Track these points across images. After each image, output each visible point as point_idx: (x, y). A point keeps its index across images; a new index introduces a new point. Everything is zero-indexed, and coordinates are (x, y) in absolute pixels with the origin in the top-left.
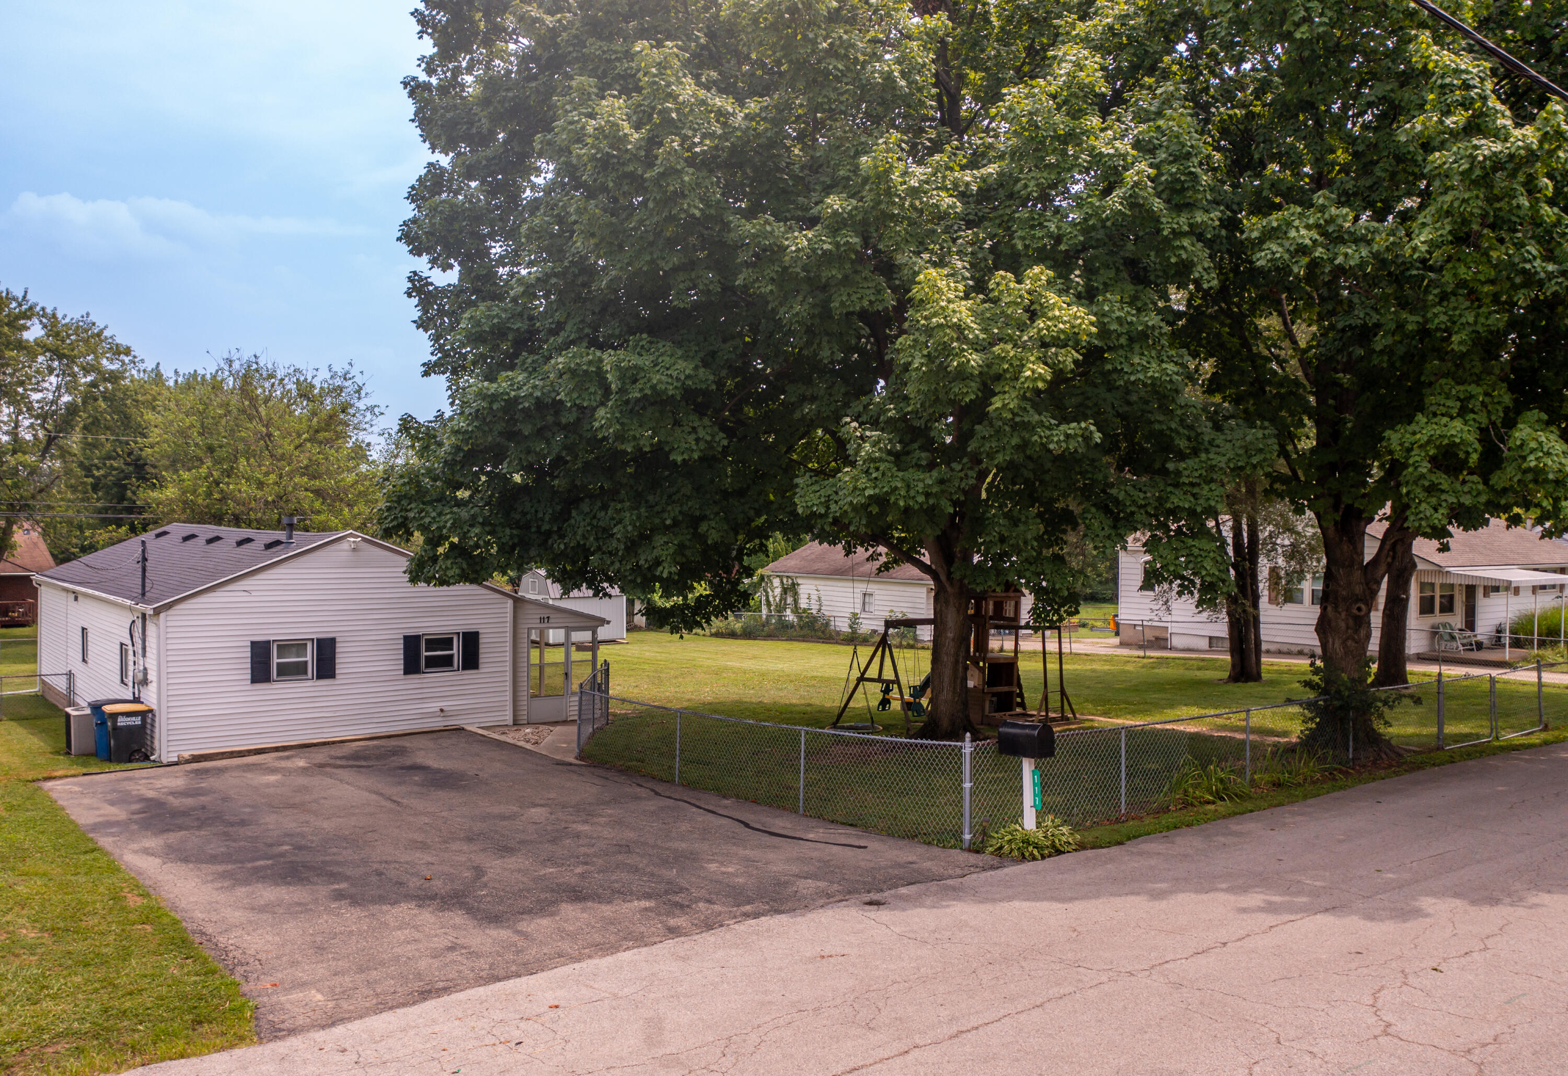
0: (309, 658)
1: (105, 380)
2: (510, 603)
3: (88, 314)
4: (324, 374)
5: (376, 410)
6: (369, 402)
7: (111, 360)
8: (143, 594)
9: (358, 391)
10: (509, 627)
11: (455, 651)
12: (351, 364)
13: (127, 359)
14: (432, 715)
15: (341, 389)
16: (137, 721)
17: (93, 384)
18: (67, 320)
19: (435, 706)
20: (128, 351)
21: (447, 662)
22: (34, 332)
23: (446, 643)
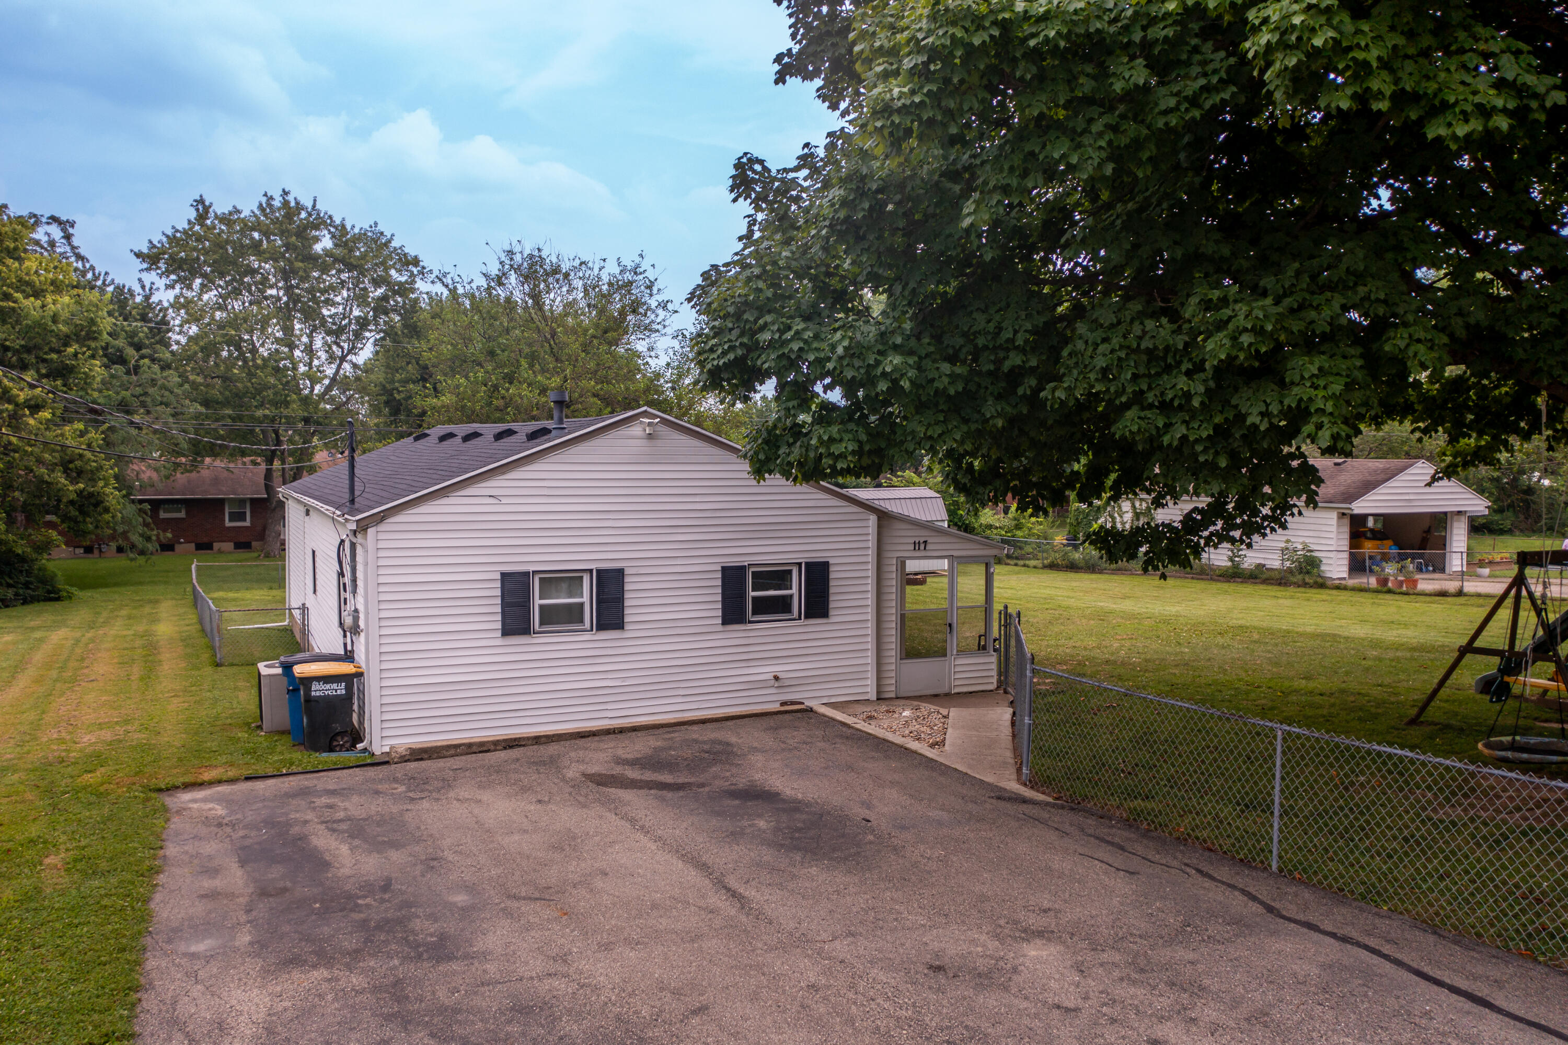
0: (585, 599)
1: (395, 293)
2: (873, 518)
3: (376, 224)
4: (612, 268)
5: (670, 306)
6: (660, 298)
7: (399, 271)
8: (352, 501)
9: (650, 287)
10: (871, 556)
11: (794, 590)
12: (641, 256)
13: (415, 271)
14: (761, 685)
15: (630, 283)
16: (339, 689)
17: (384, 298)
18: (357, 230)
19: (766, 671)
20: (416, 262)
21: (781, 606)
22: (324, 243)
23: (780, 577)
